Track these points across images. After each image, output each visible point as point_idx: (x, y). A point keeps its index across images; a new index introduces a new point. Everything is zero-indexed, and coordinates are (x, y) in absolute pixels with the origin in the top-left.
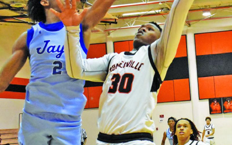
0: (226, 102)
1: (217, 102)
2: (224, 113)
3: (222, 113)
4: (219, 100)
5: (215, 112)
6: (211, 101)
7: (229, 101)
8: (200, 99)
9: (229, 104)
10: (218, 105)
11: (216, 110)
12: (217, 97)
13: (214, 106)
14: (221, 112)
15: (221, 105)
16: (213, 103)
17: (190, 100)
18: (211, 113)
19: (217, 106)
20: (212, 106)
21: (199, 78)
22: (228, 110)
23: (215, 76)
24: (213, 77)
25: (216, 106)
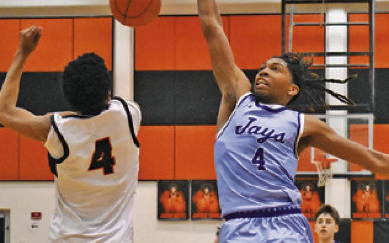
0: (200, 193)
1: (178, 190)
2: (193, 219)
3: (187, 218)
4: (183, 186)
5: (170, 215)
6: (163, 188)
7: (207, 190)
9: (207, 197)
10: (180, 199)
11: (173, 211)
12: (179, 177)
13: (170, 200)
14: (184, 215)
15: (187, 199)
16: (166, 193)
18: (161, 217)
19: (177, 200)
20: (163, 199)
22: (204, 212)
23: (177, 127)
24: (172, 127)
25: (175, 200)
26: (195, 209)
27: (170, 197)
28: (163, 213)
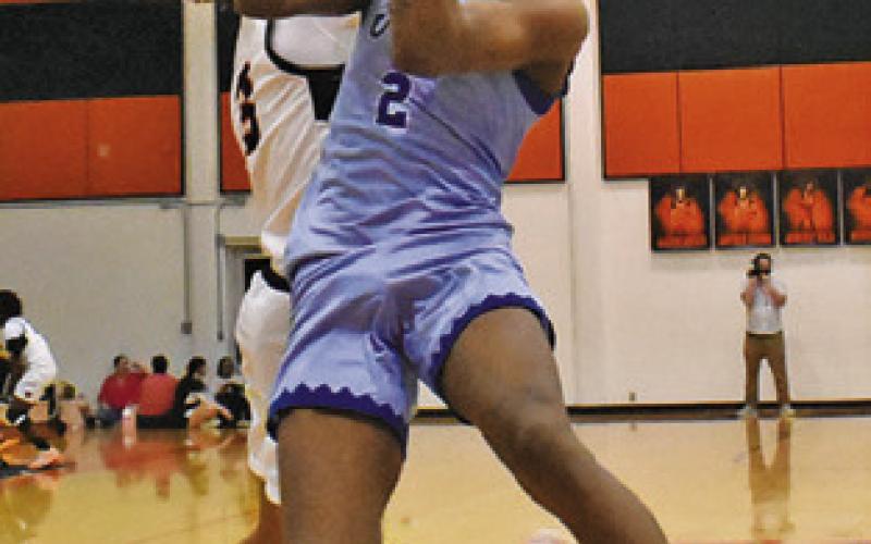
0: (730, 197)
1: (688, 194)
2: (720, 247)
3: (709, 246)
4: (697, 186)
5: (676, 241)
6: (660, 190)
7: (743, 191)
8: (606, 177)
9: (744, 204)
10: (694, 208)
11: (682, 234)
13: (674, 212)
15: (705, 209)
16: (667, 200)
17: (562, 179)
20: (661, 211)
21: (607, 77)
22: (740, 232)
23: (682, 73)
24: (673, 74)
26: (722, 226)
27: (673, 206)
28: (662, 238)
